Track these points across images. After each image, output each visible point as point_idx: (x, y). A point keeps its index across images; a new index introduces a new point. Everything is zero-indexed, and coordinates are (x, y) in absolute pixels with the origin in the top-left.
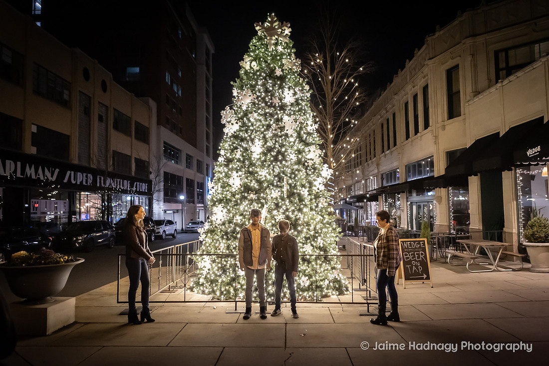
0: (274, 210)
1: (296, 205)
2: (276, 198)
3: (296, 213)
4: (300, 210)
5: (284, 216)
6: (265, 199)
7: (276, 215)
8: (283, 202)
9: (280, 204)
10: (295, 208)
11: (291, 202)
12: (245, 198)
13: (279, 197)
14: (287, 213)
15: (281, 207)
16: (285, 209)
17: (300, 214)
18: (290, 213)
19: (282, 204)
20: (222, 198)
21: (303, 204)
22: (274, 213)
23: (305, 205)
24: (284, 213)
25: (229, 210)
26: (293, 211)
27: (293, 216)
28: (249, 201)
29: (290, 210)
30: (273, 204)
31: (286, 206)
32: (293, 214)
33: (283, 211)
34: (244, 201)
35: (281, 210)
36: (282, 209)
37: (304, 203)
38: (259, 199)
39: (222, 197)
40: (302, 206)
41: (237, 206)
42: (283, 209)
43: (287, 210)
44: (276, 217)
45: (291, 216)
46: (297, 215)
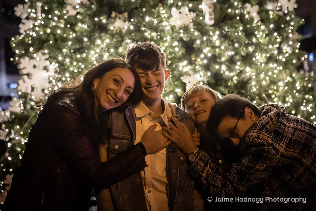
0: (180, 59)
1: (236, 45)
2: (186, 29)
3: (238, 67)
4: (247, 59)
5: (209, 74)
6: (155, 29)
7: (187, 74)
8: (205, 38)
9: (198, 42)
10: (236, 54)
11: (224, 37)
12: (103, 29)
13: (191, 26)
14: (217, 67)
15: (199, 51)
16: (209, 55)
17: (248, 69)
18: (224, 68)
19: (202, 42)
20: (44, 37)
21: (252, 44)
22: (181, 69)
23: (258, 46)
24: (207, 68)
25: (61, 64)
26: (231, 61)
27: (232, 74)
28: (112, 36)
29: (223, 59)
30: (176, 43)
31: (214, 47)
32: (230, 69)
33: (205, 61)
34: (100, 38)
35: (201, 61)
36: (202, 56)
37: (254, 40)
38: (138, 29)
39: (45, 32)
40: (251, 49)
41: (81, 53)
42: (206, 57)
43: (214, 59)
44: (184, 79)
45: (227, 73)
46: (241, 72)
